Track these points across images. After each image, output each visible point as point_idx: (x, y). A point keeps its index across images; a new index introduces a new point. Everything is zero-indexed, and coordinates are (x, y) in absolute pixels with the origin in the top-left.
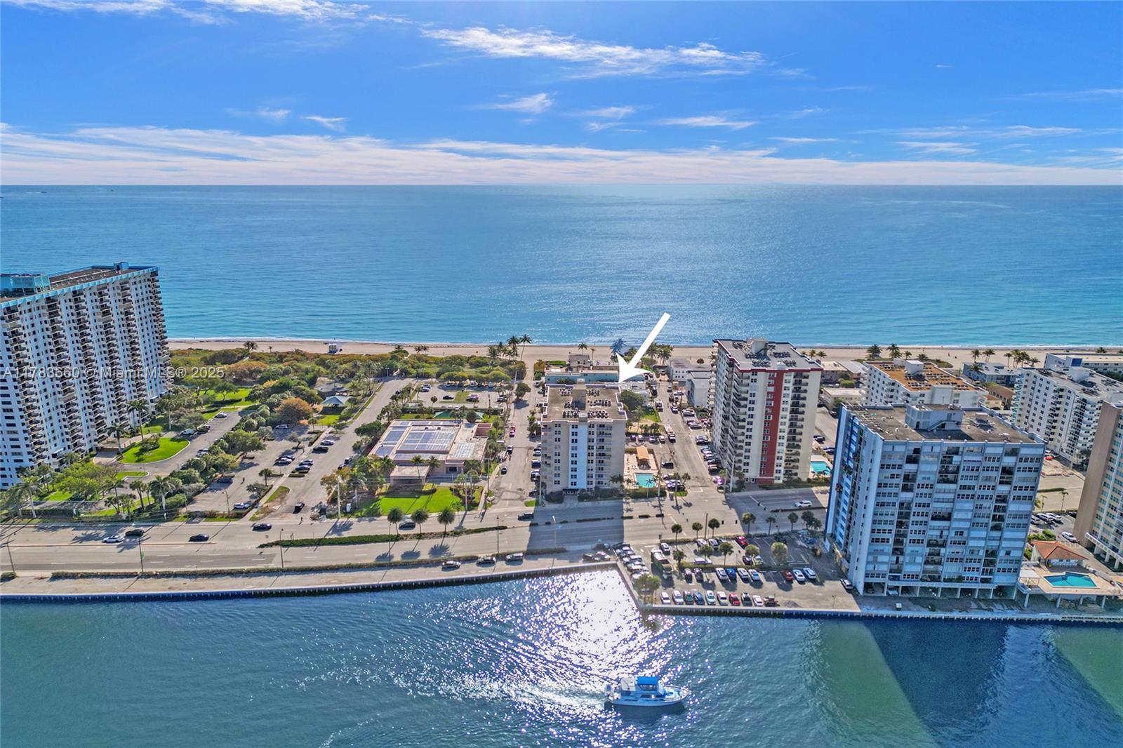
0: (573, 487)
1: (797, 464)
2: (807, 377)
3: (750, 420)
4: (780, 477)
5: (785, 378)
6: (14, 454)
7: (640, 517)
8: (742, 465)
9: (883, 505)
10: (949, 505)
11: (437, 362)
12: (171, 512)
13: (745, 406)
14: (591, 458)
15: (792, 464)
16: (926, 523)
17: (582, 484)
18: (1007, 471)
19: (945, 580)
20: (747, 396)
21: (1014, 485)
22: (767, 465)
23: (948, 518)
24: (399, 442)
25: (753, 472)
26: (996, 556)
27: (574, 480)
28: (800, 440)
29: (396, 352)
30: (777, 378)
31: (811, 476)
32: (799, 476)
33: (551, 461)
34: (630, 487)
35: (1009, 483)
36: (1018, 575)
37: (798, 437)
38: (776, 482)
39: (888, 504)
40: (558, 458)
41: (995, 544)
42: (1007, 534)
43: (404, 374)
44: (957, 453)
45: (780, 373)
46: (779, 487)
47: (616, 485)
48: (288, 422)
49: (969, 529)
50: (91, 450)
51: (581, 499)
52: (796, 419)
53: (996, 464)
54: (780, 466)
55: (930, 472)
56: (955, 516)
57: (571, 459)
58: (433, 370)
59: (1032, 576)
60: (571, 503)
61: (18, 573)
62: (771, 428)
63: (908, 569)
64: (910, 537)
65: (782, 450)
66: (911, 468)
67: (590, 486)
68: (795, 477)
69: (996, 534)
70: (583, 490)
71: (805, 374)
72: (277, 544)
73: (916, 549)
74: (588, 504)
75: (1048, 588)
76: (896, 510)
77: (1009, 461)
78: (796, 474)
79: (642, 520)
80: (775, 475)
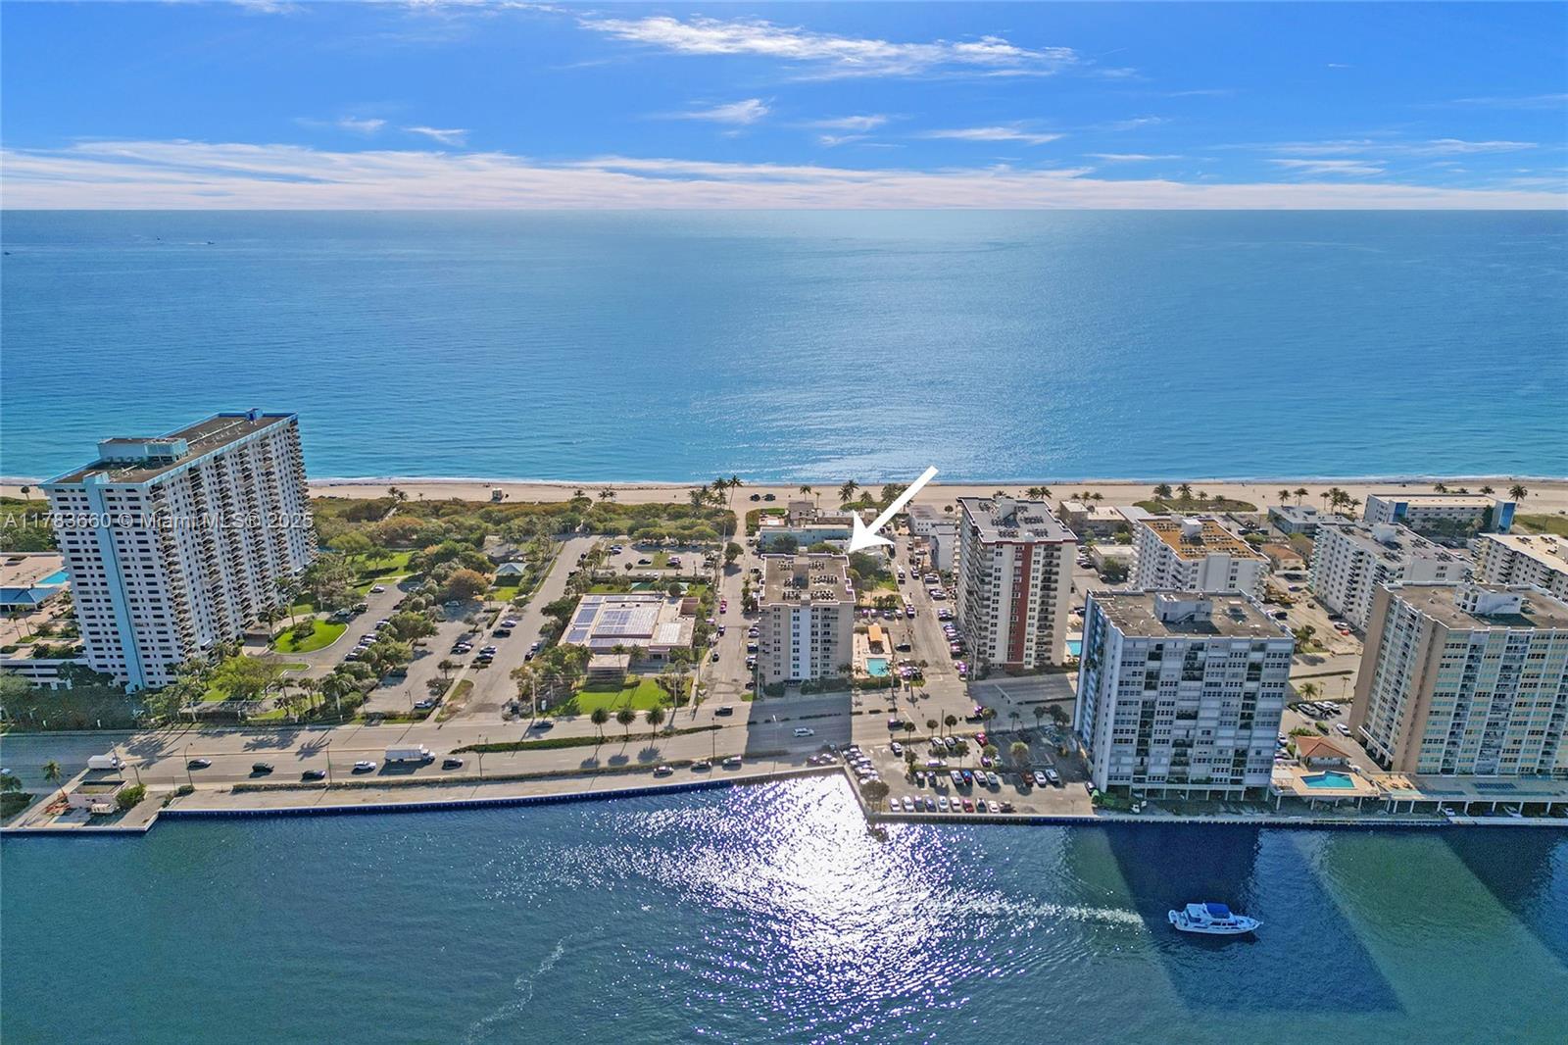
0: (795, 678)
1: (1049, 647)
2: (1059, 550)
3: (996, 598)
4: (1030, 662)
5: (1034, 550)
6: (162, 648)
7: (871, 712)
8: (987, 649)
9: (1125, 704)
10: (1196, 703)
11: (628, 511)
12: (347, 714)
13: (990, 583)
14: (815, 645)
15: (1045, 647)
16: (1171, 722)
17: (805, 674)
18: (1255, 667)
19: (1193, 782)
20: (992, 571)
21: (1262, 680)
22: (1016, 648)
23: (1194, 716)
24: (593, 624)
25: (1000, 656)
26: (1246, 756)
27: (796, 670)
28: (1053, 620)
29: (576, 500)
30: (1025, 551)
31: (1066, 660)
32: (1052, 660)
33: (771, 649)
34: (861, 676)
35: (1258, 679)
36: (1270, 776)
37: (1050, 617)
38: (1026, 667)
39: (1131, 703)
40: (777, 645)
41: (1245, 743)
42: (1257, 733)
43: (589, 530)
44: (1201, 649)
45: (1029, 545)
46: (1030, 673)
47: (845, 675)
48: (460, 598)
49: (1216, 728)
50: (238, 638)
51: (804, 691)
52: (1048, 596)
53: (1242, 660)
54: (1031, 649)
55: (1174, 669)
56: (1201, 714)
57: (793, 647)
58: (625, 523)
59: (1287, 777)
60: (793, 697)
61: (196, 786)
62: (1019, 607)
63: (1153, 771)
64: (1154, 737)
65: (1032, 631)
66: (1153, 665)
67: (814, 677)
68: (1048, 662)
69: (1245, 733)
70: (807, 681)
71: (1057, 546)
72: (470, 749)
73: (1161, 749)
74: (813, 697)
75: (1302, 789)
76: (1139, 709)
77: (1256, 657)
78: (1049, 658)
79: (873, 716)
80: (1025, 659)
